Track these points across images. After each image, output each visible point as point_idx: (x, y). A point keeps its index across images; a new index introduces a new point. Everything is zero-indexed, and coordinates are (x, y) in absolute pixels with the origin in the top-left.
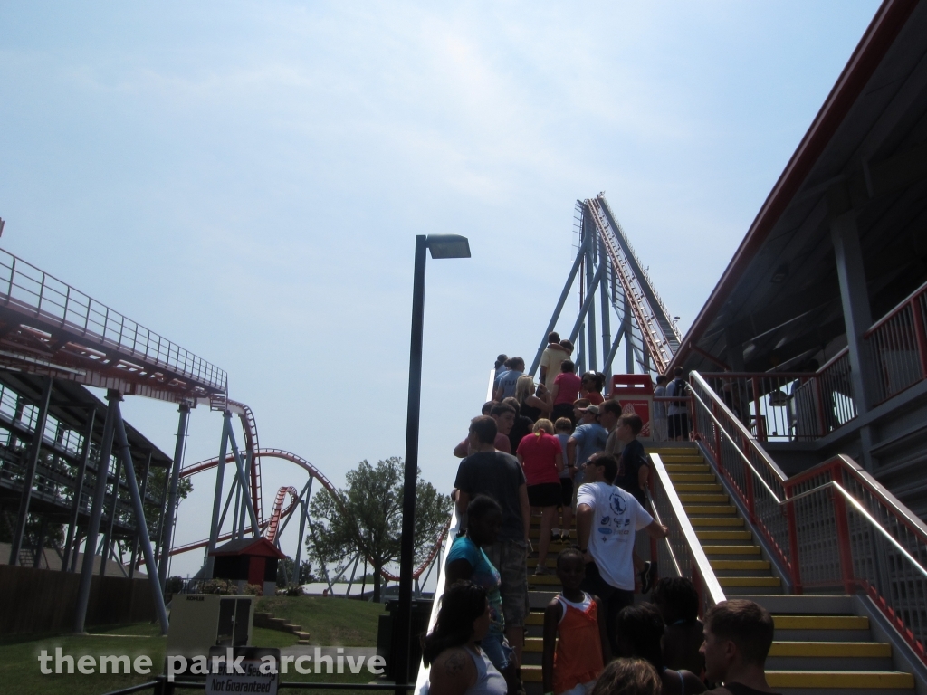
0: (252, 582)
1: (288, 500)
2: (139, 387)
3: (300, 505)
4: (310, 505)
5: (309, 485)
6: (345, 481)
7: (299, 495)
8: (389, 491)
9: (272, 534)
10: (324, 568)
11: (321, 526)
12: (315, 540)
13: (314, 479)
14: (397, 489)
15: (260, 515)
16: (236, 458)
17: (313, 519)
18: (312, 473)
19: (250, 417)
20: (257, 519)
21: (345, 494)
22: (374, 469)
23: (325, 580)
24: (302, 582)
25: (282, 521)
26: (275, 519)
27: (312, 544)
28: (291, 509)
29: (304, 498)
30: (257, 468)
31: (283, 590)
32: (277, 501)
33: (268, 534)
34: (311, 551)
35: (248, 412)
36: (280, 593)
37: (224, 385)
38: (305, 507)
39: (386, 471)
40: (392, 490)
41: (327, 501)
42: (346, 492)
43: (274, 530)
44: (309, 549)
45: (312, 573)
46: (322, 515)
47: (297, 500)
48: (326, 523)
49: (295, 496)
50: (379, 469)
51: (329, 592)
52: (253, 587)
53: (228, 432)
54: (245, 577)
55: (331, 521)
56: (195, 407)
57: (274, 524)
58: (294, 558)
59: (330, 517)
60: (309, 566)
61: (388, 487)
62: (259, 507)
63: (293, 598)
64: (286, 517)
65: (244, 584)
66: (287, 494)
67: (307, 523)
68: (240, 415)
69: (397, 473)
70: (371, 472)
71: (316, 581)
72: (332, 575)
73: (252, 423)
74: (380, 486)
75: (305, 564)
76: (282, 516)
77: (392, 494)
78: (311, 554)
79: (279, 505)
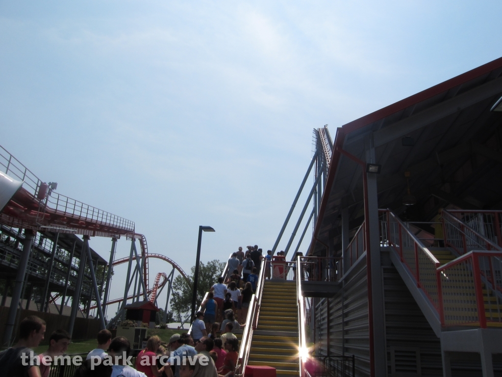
0: (144, 322)
1: (162, 280)
2: (96, 232)
3: (168, 282)
4: (172, 283)
5: (173, 272)
6: (191, 271)
7: (167, 277)
8: (213, 277)
9: (153, 297)
10: (179, 315)
11: (178, 294)
12: (175, 302)
13: (175, 269)
14: (216, 276)
15: (147, 288)
16: (137, 258)
17: (174, 290)
18: (175, 266)
19: (144, 240)
20: (146, 290)
21: (190, 278)
22: (205, 266)
23: (180, 321)
24: (168, 322)
25: (158, 290)
26: (155, 290)
27: (173, 303)
28: (163, 284)
29: (170, 279)
30: (147, 264)
31: (158, 326)
32: (156, 280)
33: (151, 297)
34: (173, 306)
35: (143, 237)
36: (157, 327)
37: (133, 228)
38: (170, 283)
39: (211, 267)
40: (214, 276)
41: (181, 282)
42: (191, 277)
43: (154, 295)
44: (171, 306)
45: (173, 317)
46: (178, 289)
47: (166, 279)
48: (181, 292)
49: (166, 278)
50: (208, 266)
51: (182, 328)
52: (145, 324)
53: (133, 248)
54: (141, 319)
55: (183, 291)
56: (119, 238)
57: (154, 292)
58: (164, 309)
59: (183, 289)
60: (172, 314)
61: (212, 275)
62: (147, 284)
63: (163, 330)
64: (160, 288)
65: (141, 322)
66: (162, 277)
67: (171, 292)
68: (139, 239)
69: (217, 268)
70: (204, 267)
71: (175, 322)
72: (183, 319)
73: (145, 243)
74: (208, 274)
75: (170, 313)
76: (159, 288)
77: (214, 278)
78: (172, 308)
79: (157, 282)
